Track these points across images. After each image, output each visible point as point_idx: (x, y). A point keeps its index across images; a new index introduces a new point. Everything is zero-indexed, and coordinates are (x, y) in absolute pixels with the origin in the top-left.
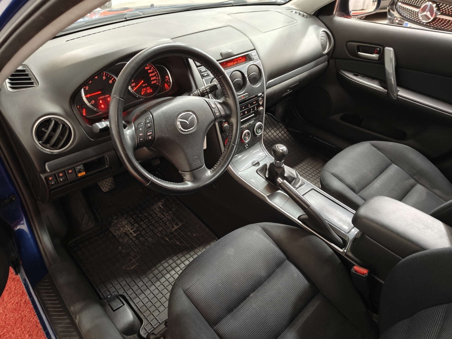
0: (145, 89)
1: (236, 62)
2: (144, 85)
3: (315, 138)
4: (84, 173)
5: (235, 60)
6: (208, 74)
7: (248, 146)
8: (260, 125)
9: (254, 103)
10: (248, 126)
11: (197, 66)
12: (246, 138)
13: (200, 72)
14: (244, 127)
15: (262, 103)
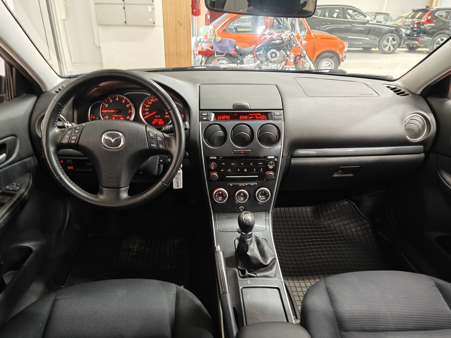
0: (157, 120)
1: (252, 117)
2: (157, 116)
3: (402, 254)
4: (72, 168)
5: (250, 114)
6: (207, 119)
7: (243, 208)
8: (264, 191)
9: (259, 163)
10: (246, 185)
11: (200, 110)
12: (241, 198)
13: (201, 115)
14: (240, 185)
15: (273, 167)
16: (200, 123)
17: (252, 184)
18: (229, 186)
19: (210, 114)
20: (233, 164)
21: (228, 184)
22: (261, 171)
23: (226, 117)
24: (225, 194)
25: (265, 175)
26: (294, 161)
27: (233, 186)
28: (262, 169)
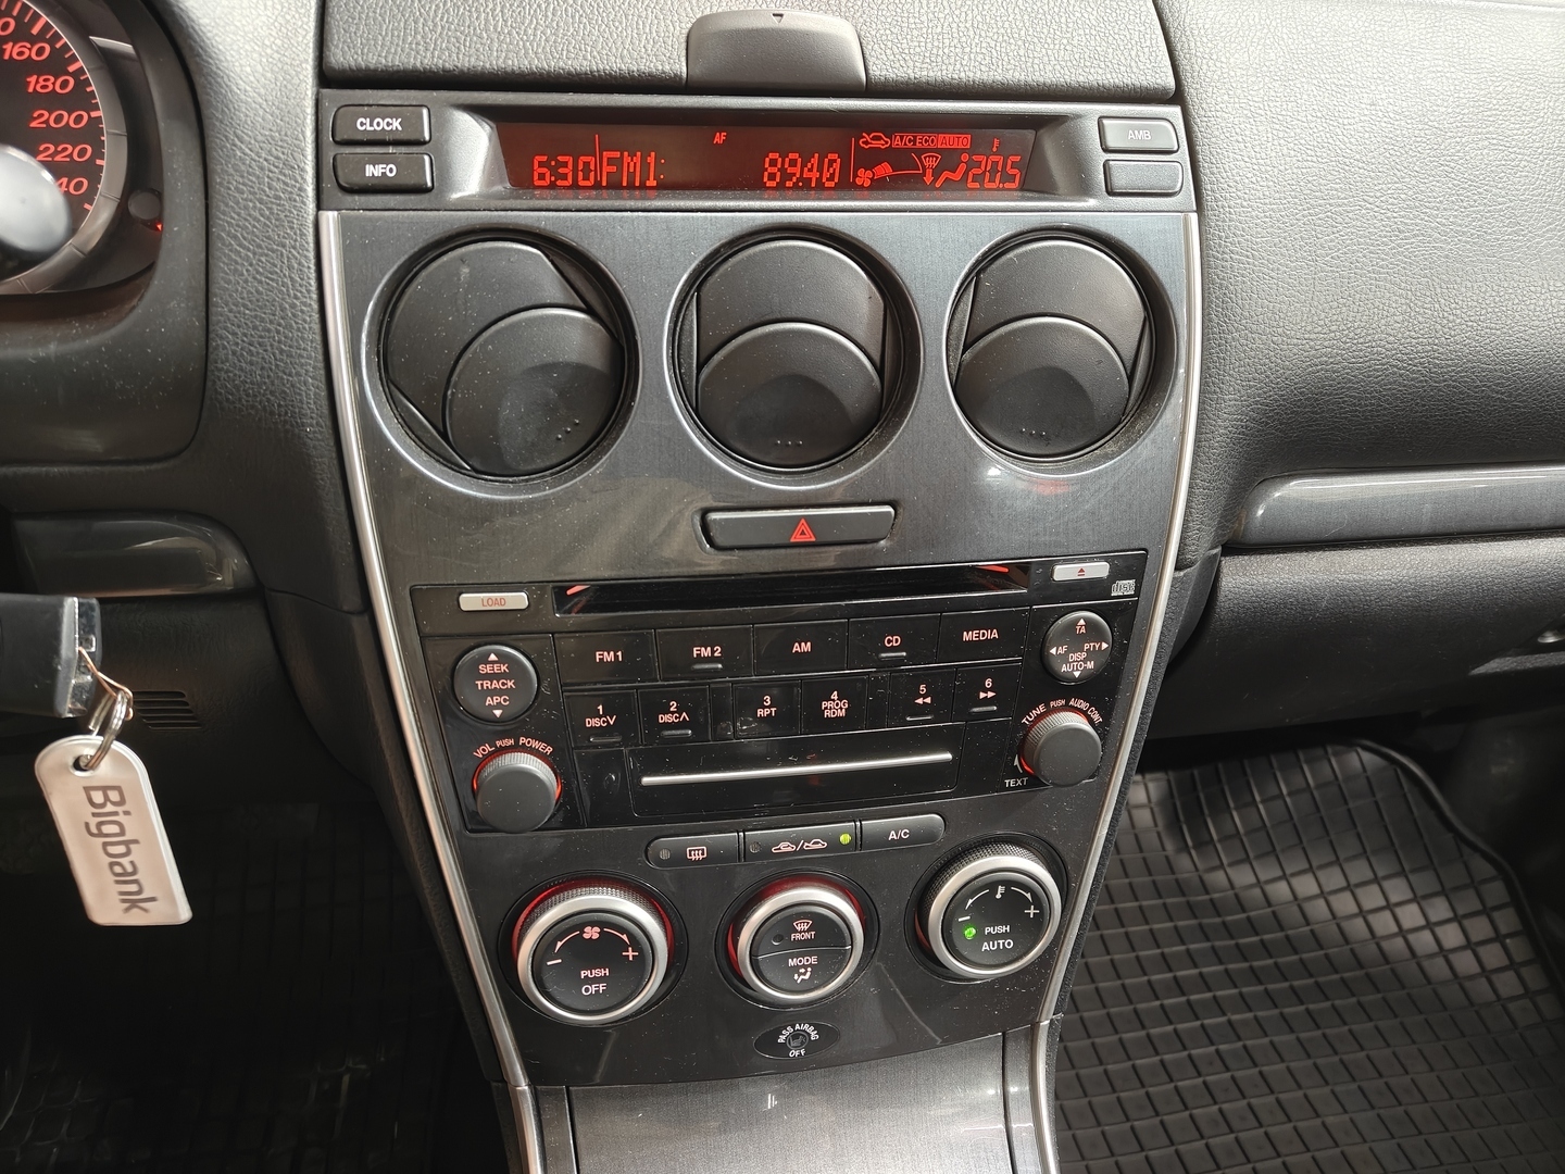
5: (869, 141)
6: (411, 181)
7: (814, 1036)
8: (1008, 883)
9: (967, 636)
10: (834, 844)
11: (328, 77)
12: (792, 962)
13: (333, 140)
14: (785, 847)
15: (1090, 665)
16: (330, 218)
17: (896, 826)
18: (679, 859)
19: (439, 125)
20: (706, 652)
21: (665, 847)
22: (986, 701)
23: (618, 162)
24: (640, 939)
25: (1018, 741)
26: (1246, 579)
27: (713, 857)
28: (988, 683)
